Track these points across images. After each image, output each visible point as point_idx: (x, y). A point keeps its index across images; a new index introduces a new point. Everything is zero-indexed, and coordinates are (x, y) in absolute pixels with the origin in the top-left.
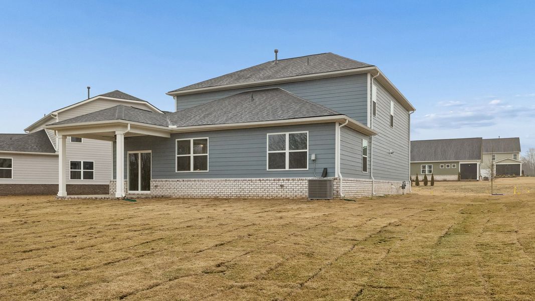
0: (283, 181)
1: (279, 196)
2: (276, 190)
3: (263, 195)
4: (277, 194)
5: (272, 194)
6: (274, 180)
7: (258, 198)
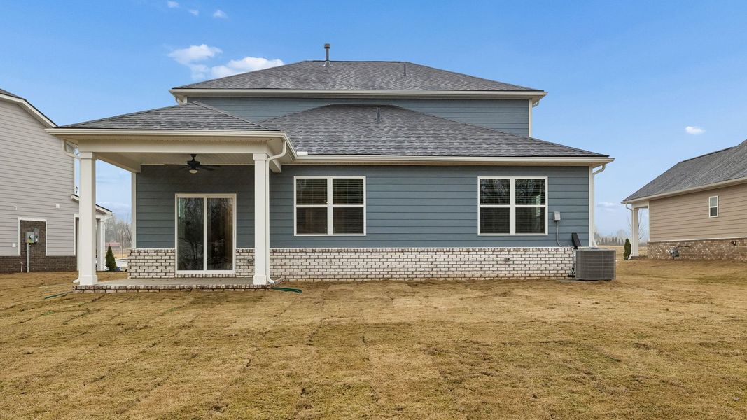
0: (508, 252)
1: (501, 276)
2: (495, 266)
3: (473, 275)
4: (497, 272)
5: (490, 272)
6: (494, 251)
7: (464, 279)
